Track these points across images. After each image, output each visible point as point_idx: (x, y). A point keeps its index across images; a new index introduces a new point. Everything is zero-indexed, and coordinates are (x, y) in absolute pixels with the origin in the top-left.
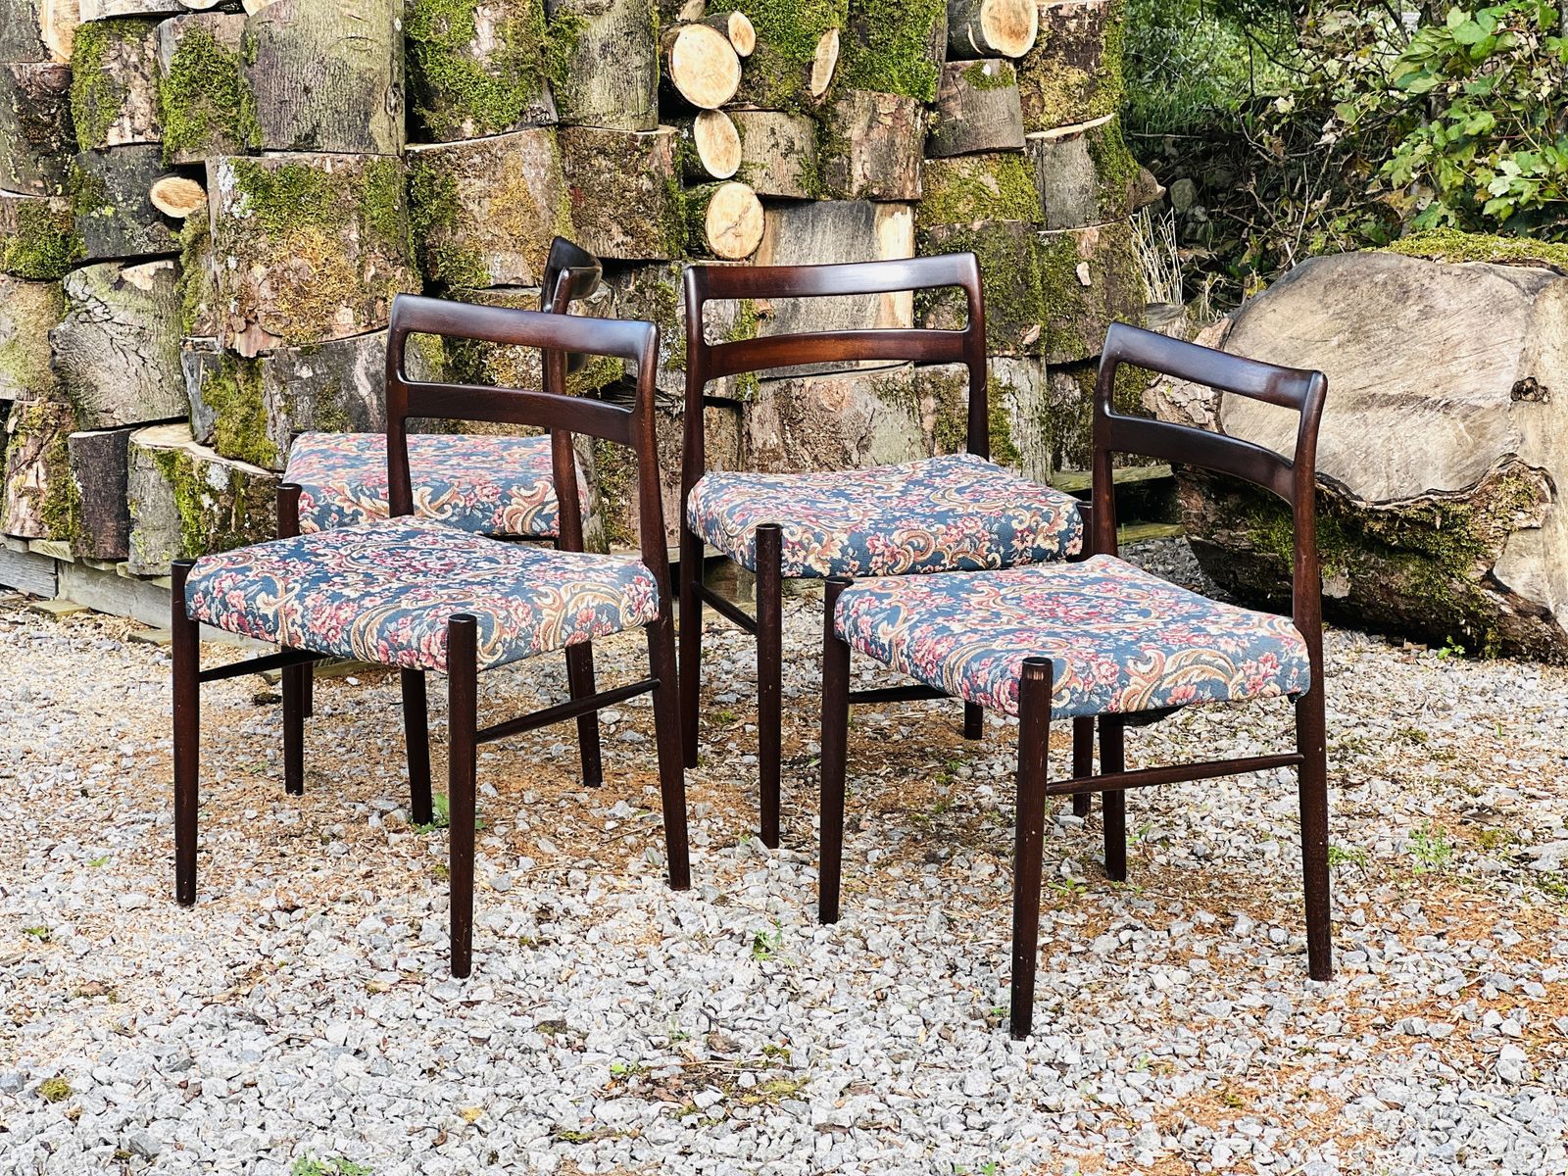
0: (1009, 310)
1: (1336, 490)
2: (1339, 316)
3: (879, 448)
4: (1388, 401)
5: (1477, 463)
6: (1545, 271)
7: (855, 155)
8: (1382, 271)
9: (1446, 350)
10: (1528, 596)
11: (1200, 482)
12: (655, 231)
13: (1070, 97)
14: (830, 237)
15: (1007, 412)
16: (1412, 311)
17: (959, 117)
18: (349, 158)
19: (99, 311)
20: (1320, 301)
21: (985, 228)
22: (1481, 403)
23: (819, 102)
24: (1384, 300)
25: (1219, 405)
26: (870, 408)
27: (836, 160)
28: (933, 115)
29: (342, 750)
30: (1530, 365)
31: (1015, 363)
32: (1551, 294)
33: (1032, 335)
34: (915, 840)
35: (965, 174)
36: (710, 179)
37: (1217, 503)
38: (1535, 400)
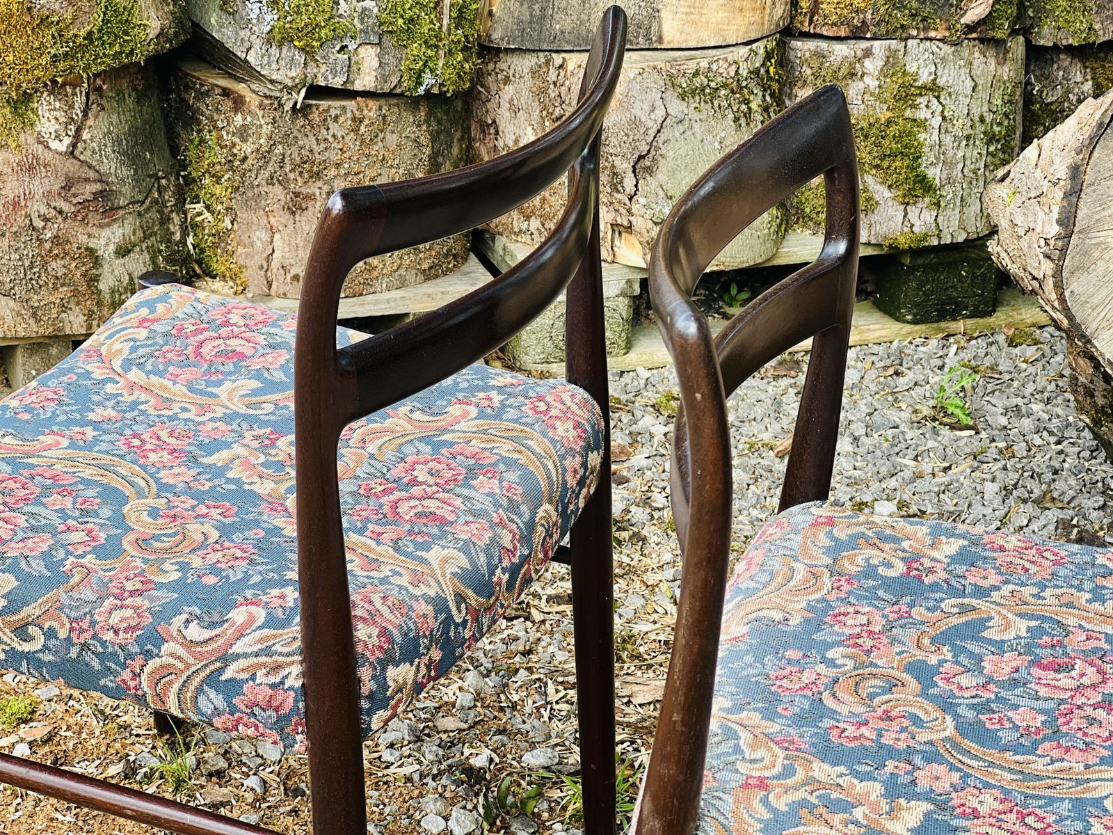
26: (659, 114)
33: (977, 10)
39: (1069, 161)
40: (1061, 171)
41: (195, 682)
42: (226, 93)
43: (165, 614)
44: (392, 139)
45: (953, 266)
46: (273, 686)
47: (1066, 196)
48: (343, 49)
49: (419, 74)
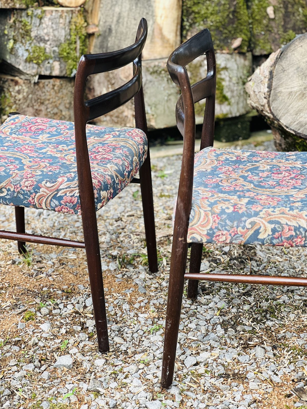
0: (226, 31)
15: (224, 79)
31: (228, 56)
33: (237, 43)
39: (269, 70)
40: (267, 74)
41: (50, 198)
42: (12, 80)
43: (40, 181)
44: (65, 91)
45: (236, 124)
46: (71, 196)
47: (269, 80)
48: (49, 63)
49: (72, 69)
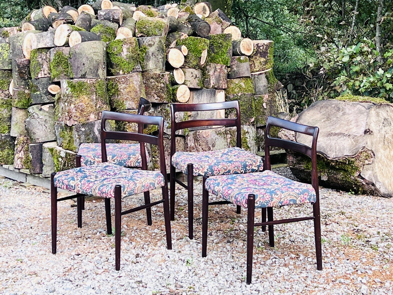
0: (247, 114)
1: (323, 155)
2: (324, 114)
3: (217, 146)
4: (336, 134)
5: (356, 149)
6: (371, 104)
7: (211, 78)
8: (333, 104)
9: (349, 123)
10: (369, 180)
11: (292, 154)
12: (165, 96)
13: (261, 65)
14: (205, 97)
15: (247, 138)
16: (341, 113)
17: (235, 69)
18: (93, 80)
19: (36, 116)
20: (319, 111)
21: (241, 95)
22: (357, 135)
23: (203, 66)
24: (334, 111)
25: (296, 136)
26: (215, 137)
27: (207, 79)
28: (229, 69)
29: (91, 217)
30: (368, 126)
31: (249, 126)
32: (373, 109)
33: (253, 120)
34: (225, 237)
35: (237, 82)
36: (177, 84)
37: (296, 159)
38: (369, 134)
49: (186, 132)
